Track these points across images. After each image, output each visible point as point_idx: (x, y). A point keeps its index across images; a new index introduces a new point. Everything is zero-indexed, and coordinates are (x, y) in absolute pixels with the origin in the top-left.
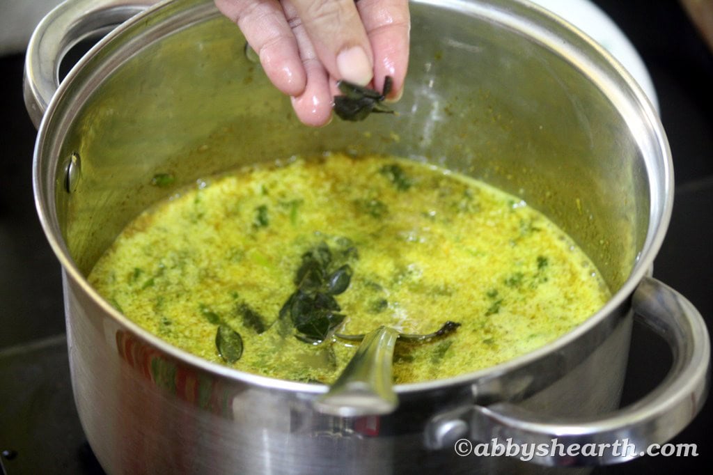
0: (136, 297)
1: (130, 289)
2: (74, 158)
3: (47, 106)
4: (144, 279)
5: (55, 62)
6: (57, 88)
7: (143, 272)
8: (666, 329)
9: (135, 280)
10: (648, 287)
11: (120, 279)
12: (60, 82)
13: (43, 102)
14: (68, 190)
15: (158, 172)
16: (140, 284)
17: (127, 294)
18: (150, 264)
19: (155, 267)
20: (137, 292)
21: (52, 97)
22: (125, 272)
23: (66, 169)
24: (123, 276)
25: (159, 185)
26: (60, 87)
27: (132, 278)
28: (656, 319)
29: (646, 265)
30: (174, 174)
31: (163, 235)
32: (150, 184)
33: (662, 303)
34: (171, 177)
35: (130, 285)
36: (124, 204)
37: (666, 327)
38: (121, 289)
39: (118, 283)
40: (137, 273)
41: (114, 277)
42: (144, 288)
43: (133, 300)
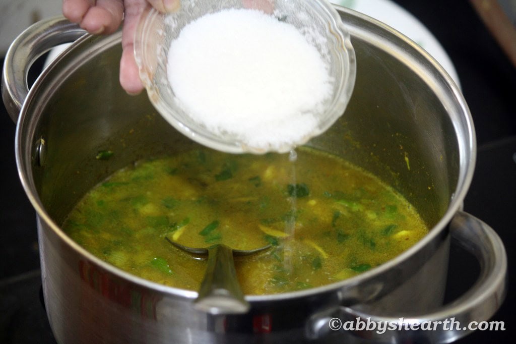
2: (43, 141)
5: (24, 72)
6: (27, 93)
8: (475, 248)
10: (460, 218)
12: (29, 89)
14: (39, 164)
15: (101, 149)
21: (25, 99)
23: (37, 149)
25: (101, 159)
28: (467, 241)
29: (458, 202)
32: (95, 158)
33: (471, 229)
34: (110, 153)
37: (475, 246)
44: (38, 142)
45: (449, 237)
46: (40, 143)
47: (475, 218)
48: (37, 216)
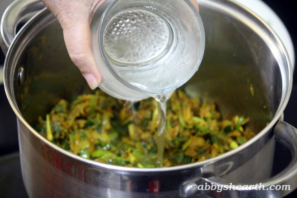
5: (14, 26)
10: (281, 125)
14: (19, 84)
23: (19, 74)
28: (284, 139)
33: (288, 132)
37: (289, 143)
44: (19, 69)
45: (274, 137)
46: (21, 70)
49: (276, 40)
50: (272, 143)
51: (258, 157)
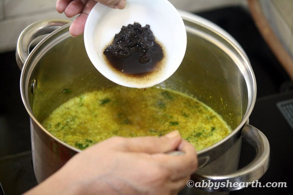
0: (58, 133)
1: (56, 130)
2: (35, 81)
3: (25, 62)
4: (61, 126)
5: (28, 46)
6: (28, 55)
7: (61, 123)
8: (254, 143)
9: (58, 127)
10: (247, 127)
11: (52, 126)
12: (30, 53)
13: (23, 60)
14: (32, 93)
15: (66, 88)
16: (60, 128)
17: (54, 132)
18: (63, 121)
19: (65, 122)
20: (58, 131)
21: (26, 59)
22: (54, 124)
23: (32, 84)
24: (54, 125)
25: (66, 93)
26: (30, 55)
27: (57, 126)
28: (250, 139)
29: (246, 119)
30: (71, 89)
31: (68, 111)
32: (62, 92)
33: (253, 133)
34: (70, 90)
35: (56, 128)
36: (52, 99)
37: (254, 142)
38: (53, 130)
39: (52, 128)
40: (58, 124)
41: (50, 126)
42: (61, 130)
43: (57, 134)
44: (32, 81)
45: (241, 137)
46: (34, 82)
47: (260, 131)
48: (30, 118)
49: (243, 59)
50: (239, 141)
51: (228, 154)
